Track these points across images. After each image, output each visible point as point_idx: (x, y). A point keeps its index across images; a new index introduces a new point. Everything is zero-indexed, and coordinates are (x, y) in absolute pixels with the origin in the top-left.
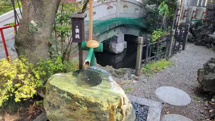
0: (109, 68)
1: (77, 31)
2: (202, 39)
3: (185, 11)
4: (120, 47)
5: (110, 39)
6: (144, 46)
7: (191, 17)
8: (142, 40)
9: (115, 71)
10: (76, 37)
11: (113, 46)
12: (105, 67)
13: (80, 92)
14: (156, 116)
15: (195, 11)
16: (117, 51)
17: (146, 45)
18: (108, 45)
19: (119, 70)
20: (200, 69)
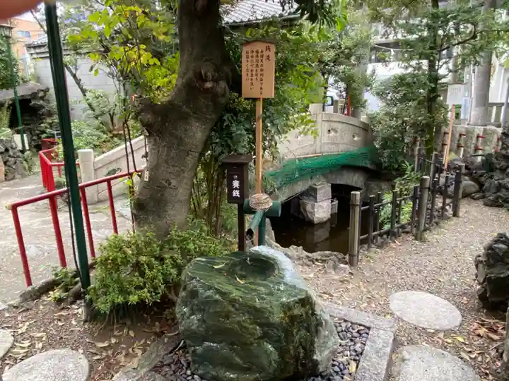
0: (295, 250)
1: (236, 184)
2: (496, 193)
3: (460, 135)
4: (322, 209)
5: (303, 194)
6: (362, 208)
7: (473, 148)
8: (358, 198)
9: (308, 257)
10: (234, 195)
11: (309, 208)
12: (287, 249)
13: (237, 289)
14: (383, 346)
15: (481, 134)
16: (318, 218)
17: (367, 207)
18: (299, 205)
19: (316, 255)
20: (479, 256)
